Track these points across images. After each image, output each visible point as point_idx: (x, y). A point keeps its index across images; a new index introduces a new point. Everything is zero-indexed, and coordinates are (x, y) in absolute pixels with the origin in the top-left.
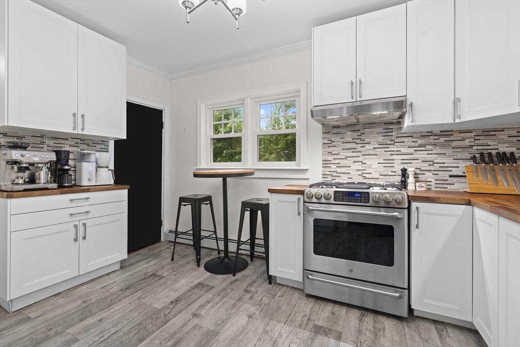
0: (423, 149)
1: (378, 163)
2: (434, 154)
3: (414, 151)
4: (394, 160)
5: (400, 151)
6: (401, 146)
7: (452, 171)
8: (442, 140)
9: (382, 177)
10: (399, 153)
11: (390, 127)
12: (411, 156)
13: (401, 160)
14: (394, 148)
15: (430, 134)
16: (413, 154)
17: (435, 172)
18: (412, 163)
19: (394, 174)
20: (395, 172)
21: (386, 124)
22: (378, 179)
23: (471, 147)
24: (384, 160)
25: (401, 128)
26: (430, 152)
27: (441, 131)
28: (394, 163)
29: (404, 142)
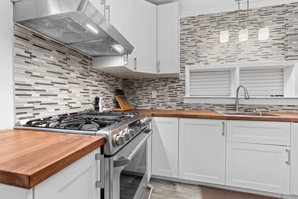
0: (101, 83)
1: (80, 92)
2: (105, 88)
3: (98, 84)
4: (88, 90)
5: (92, 83)
6: (92, 79)
7: (109, 99)
8: (107, 79)
9: (83, 105)
10: (91, 84)
11: (87, 61)
12: (97, 88)
13: (93, 90)
14: (89, 79)
15: (103, 74)
16: (97, 87)
17: (105, 100)
18: (97, 93)
19: (89, 102)
20: (89, 100)
21: (85, 56)
22: (80, 107)
23: (114, 86)
24: (84, 89)
25: (92, 64)
26: (103, 86)
27: (107, 73)
28: (88, 93)
29: (93, 76)
